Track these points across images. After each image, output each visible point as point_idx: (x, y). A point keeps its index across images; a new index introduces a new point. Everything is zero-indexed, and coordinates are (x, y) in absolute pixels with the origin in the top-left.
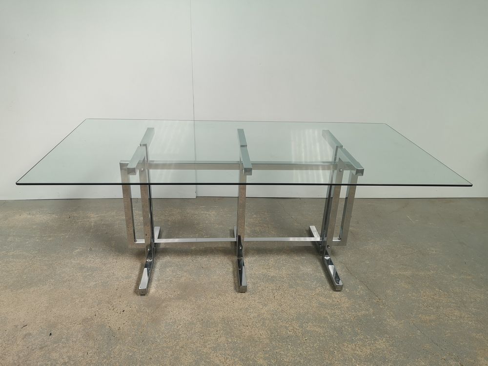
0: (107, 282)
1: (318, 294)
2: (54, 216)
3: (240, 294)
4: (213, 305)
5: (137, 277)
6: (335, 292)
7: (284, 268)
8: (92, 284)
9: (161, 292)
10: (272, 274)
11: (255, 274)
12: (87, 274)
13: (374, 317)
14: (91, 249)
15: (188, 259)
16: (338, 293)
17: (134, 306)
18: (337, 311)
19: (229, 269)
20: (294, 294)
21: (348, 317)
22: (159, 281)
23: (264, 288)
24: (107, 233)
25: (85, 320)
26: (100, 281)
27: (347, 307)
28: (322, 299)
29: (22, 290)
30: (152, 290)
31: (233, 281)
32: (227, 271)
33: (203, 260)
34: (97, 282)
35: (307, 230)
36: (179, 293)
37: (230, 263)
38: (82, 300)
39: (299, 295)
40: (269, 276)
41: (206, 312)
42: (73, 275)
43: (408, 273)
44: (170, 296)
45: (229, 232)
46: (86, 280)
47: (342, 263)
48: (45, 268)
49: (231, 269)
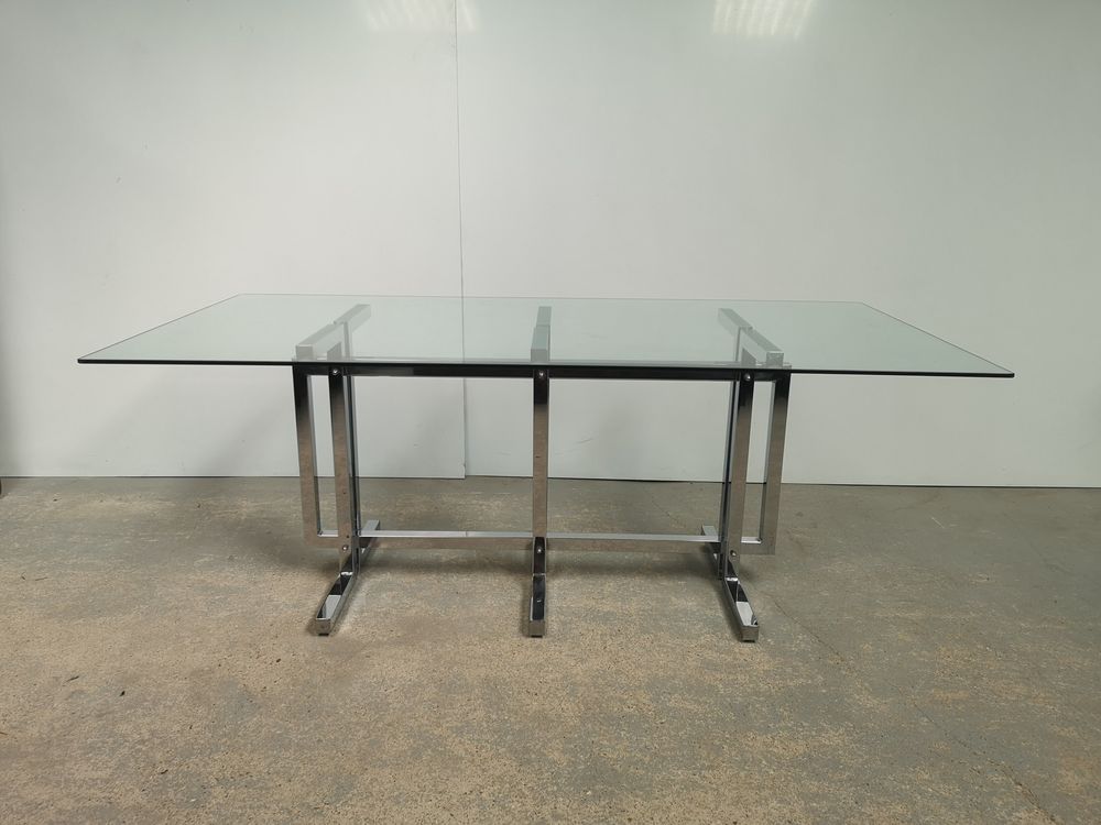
0: (254, 612)
1: (703, 646)
2: (168, 503)
3: (530, 639)
4: (469, 656)
6: (742, 645)
7: (634, 598)
8: (223, 614)
9: (362, 632)
10: (607, 608)
11: (568, 607)
12: (217, 597)
13: (824, 691)
14: (231, 559)
15: (429, 578)
16: (750, 645)
17: (301, 653)
18: (740, 677)
20: (649, 644)
21: (763, 687)
22: (362, 612)
23: (585, 632)
24: (269, 533)
25: (198, 673)
26: (240, 611)
27: (765, 671)
28: (711, 655)
29: (81, 621)
30: (345, 627)
31: (518, 617)
33: (462, 581)
34: (234, 611)
36: (399, 634)
37: (519, 588)
38: (198, 639)
39: (660, 646)
40: (599, 612)
41: (451, 668)
42: (188, 599)
43: (917, 615)
44: (381, 638)
46: (211, 608)
47: (766, 594)
48: (134, 586)
49: (519, 598)
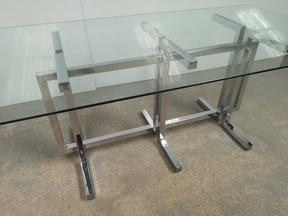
0: (50, 193)
1: (236, 157)
3: (176, 174)
4: (160, 192)
5: (77, 181)
6: (247, 152)
7: (197, 139)
8: (35, 199)
9: (106, 191)
10: (191, 146)
11: (178, 151)
12: (26, 189)
13: (286, 168)
14: (19, 161)
15: (115, 149)
16: (249, 152)
18: (258, 169)
19: (155, 151)
20: (218, 162)
21: (268, 172)
22: (99, 178)
23: (193, 163)
24: (29, 140)
26: (42, 195)
27: (263, 164)
28: (241, 161)
30: (98, 191)
31: (164, 162)
32: (154, 153)
33: (129, 147)
34: (39, 196)
35: (195, 102)
36: (123, 187)
37: (153, 145)
39: (222, 162)
40: (190, 150)
41: (157, 202)
42: (11, 194)
43: (285, 122)
44: (117, 193)
45: (137, 116)
46: (26, 197)
